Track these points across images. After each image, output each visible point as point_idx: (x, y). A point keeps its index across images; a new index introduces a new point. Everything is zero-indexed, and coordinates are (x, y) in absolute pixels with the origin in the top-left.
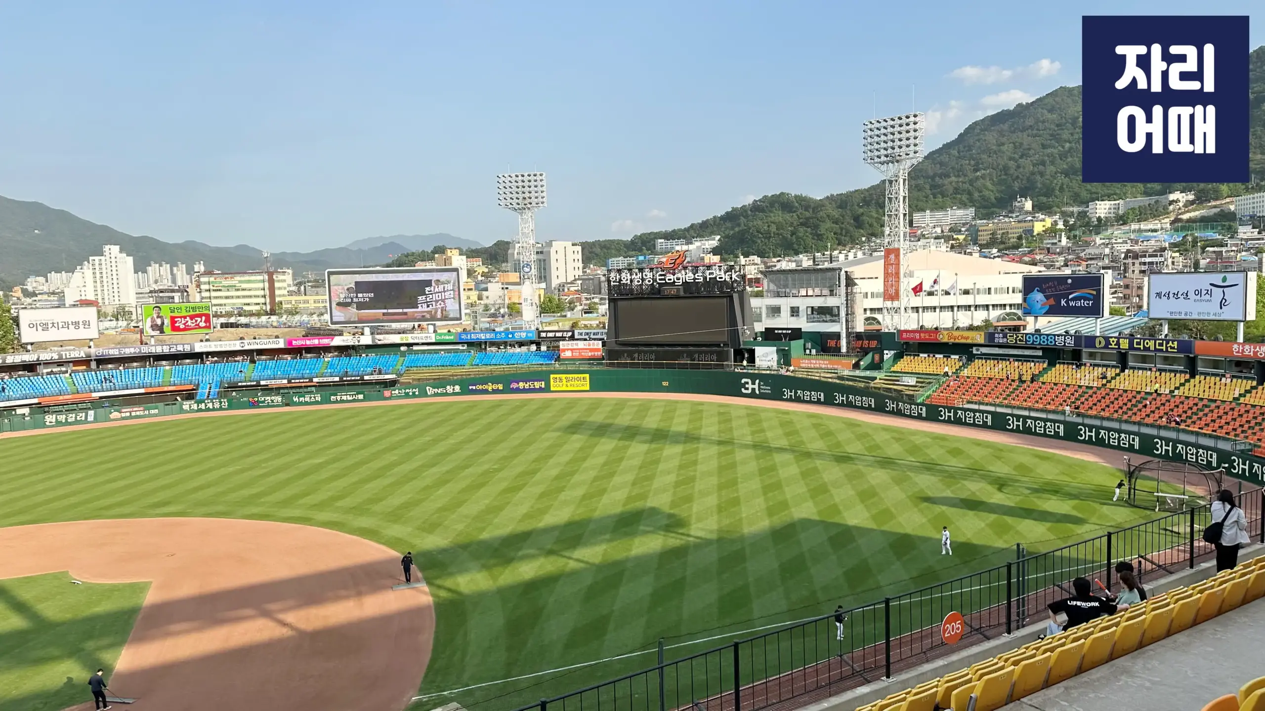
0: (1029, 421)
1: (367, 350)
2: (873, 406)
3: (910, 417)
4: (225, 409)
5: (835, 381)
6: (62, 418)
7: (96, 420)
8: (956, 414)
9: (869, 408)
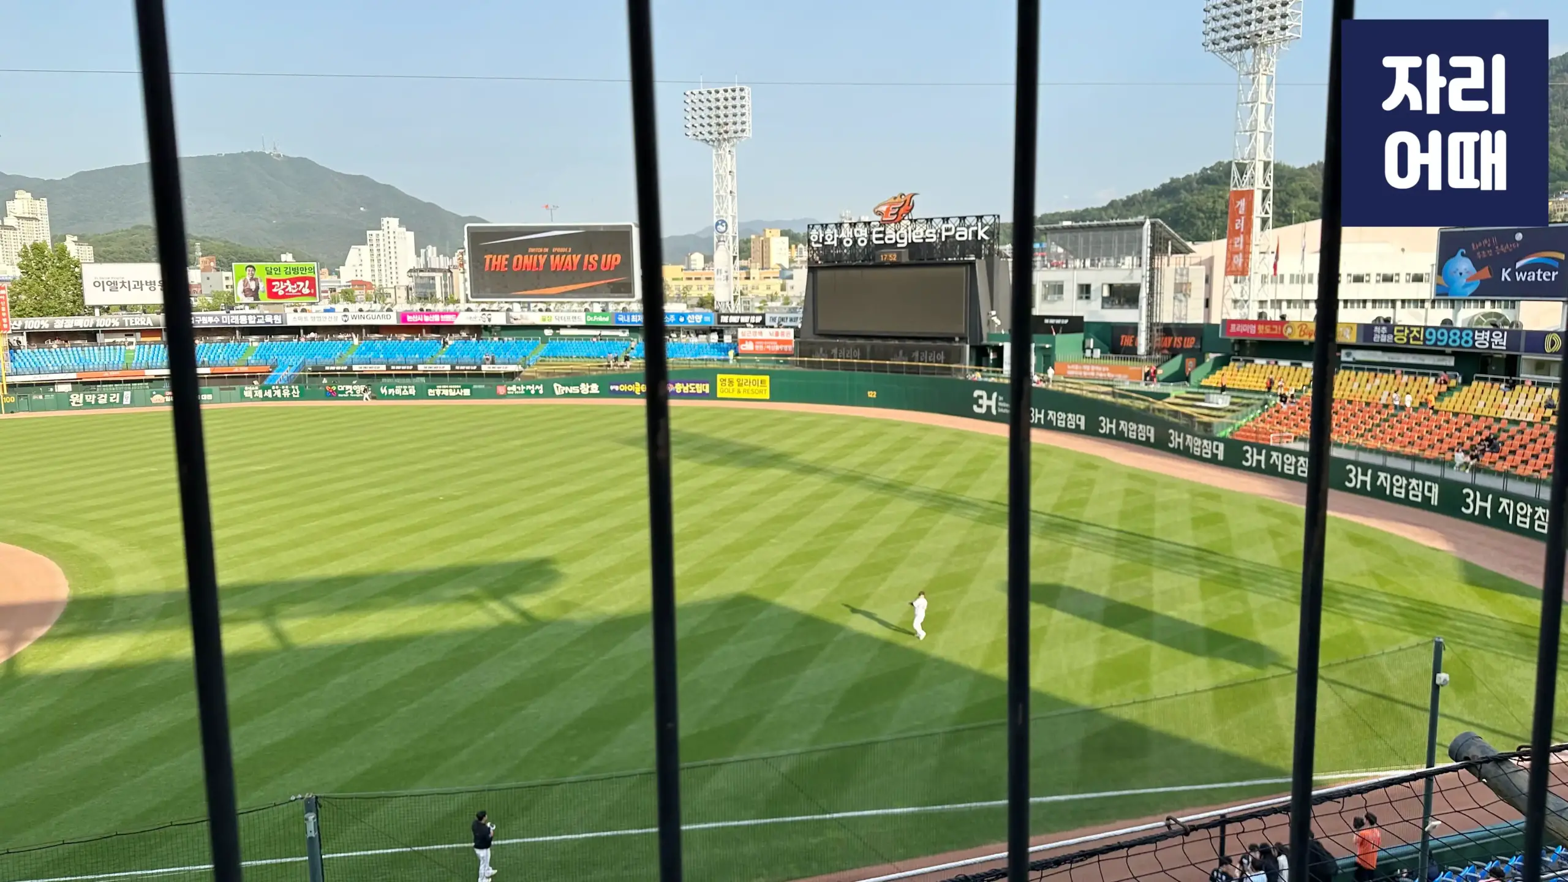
0: (1382, 475)
1: (503, 332)
2: (1152, 440)
3: (1201, 459)
4: (296, 399)
5: (1102, 397)
6: (91, 398)
7: (133, 403)
8: (1268, 457)
9: (1147, 443)
